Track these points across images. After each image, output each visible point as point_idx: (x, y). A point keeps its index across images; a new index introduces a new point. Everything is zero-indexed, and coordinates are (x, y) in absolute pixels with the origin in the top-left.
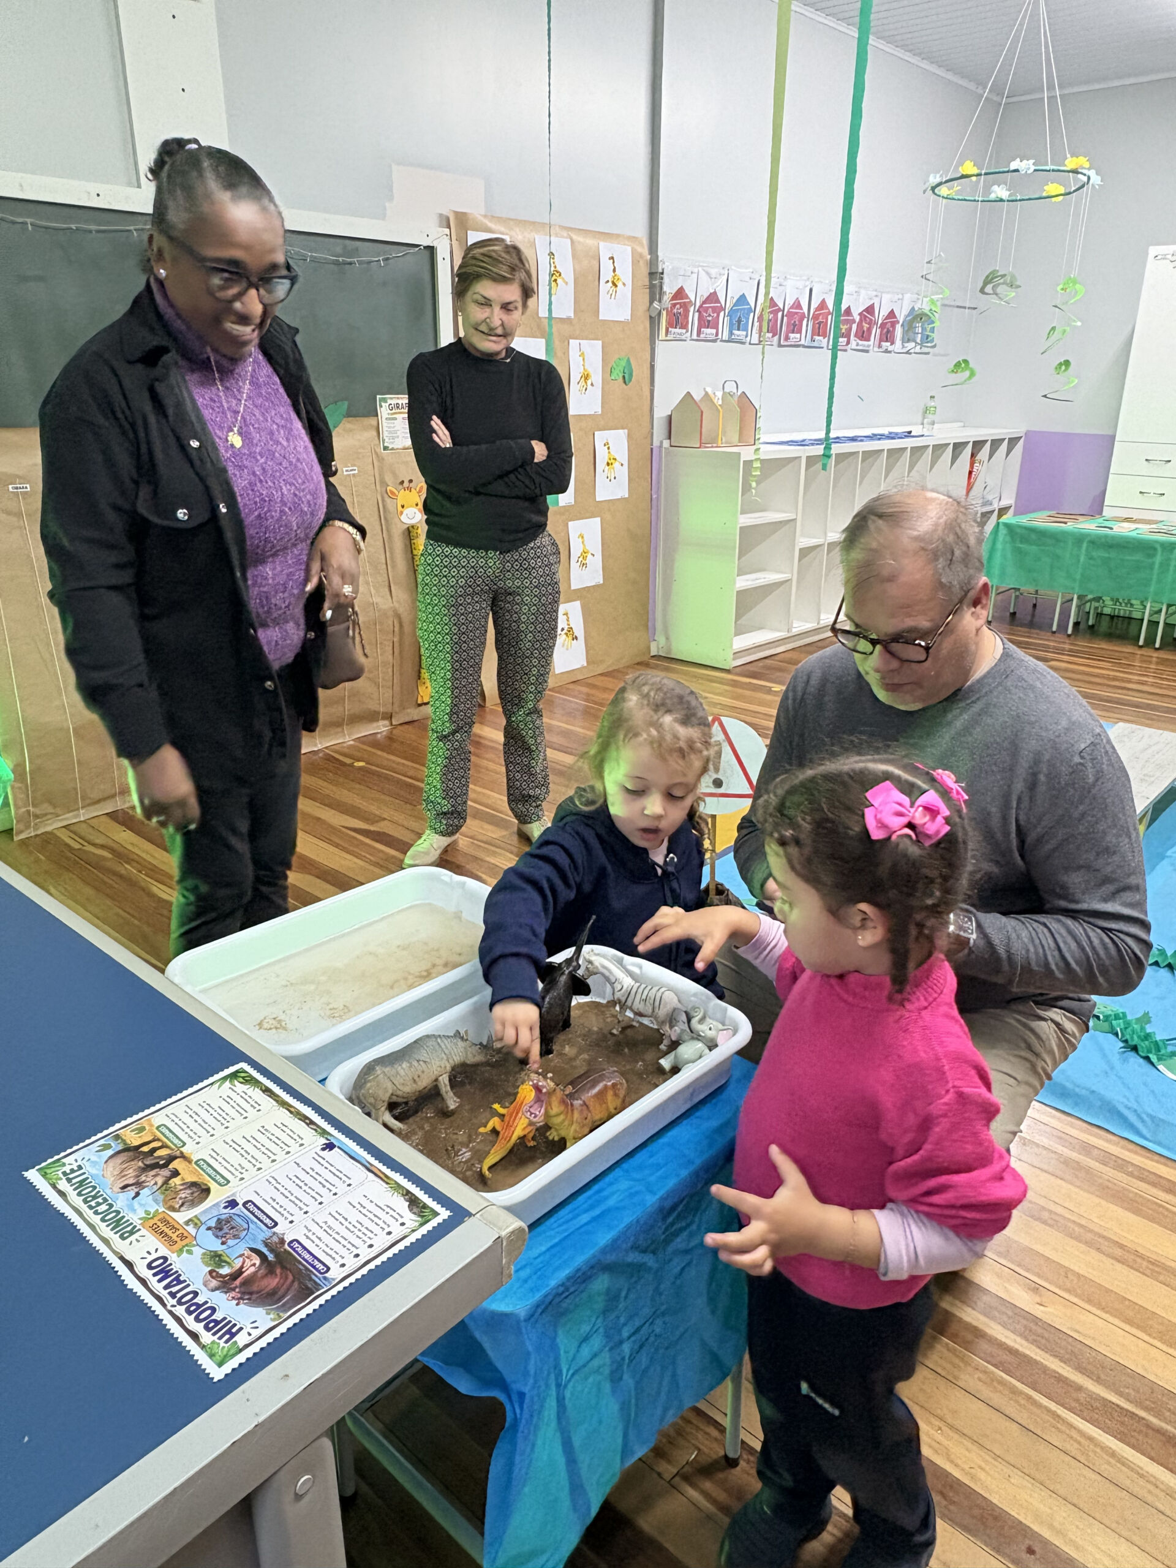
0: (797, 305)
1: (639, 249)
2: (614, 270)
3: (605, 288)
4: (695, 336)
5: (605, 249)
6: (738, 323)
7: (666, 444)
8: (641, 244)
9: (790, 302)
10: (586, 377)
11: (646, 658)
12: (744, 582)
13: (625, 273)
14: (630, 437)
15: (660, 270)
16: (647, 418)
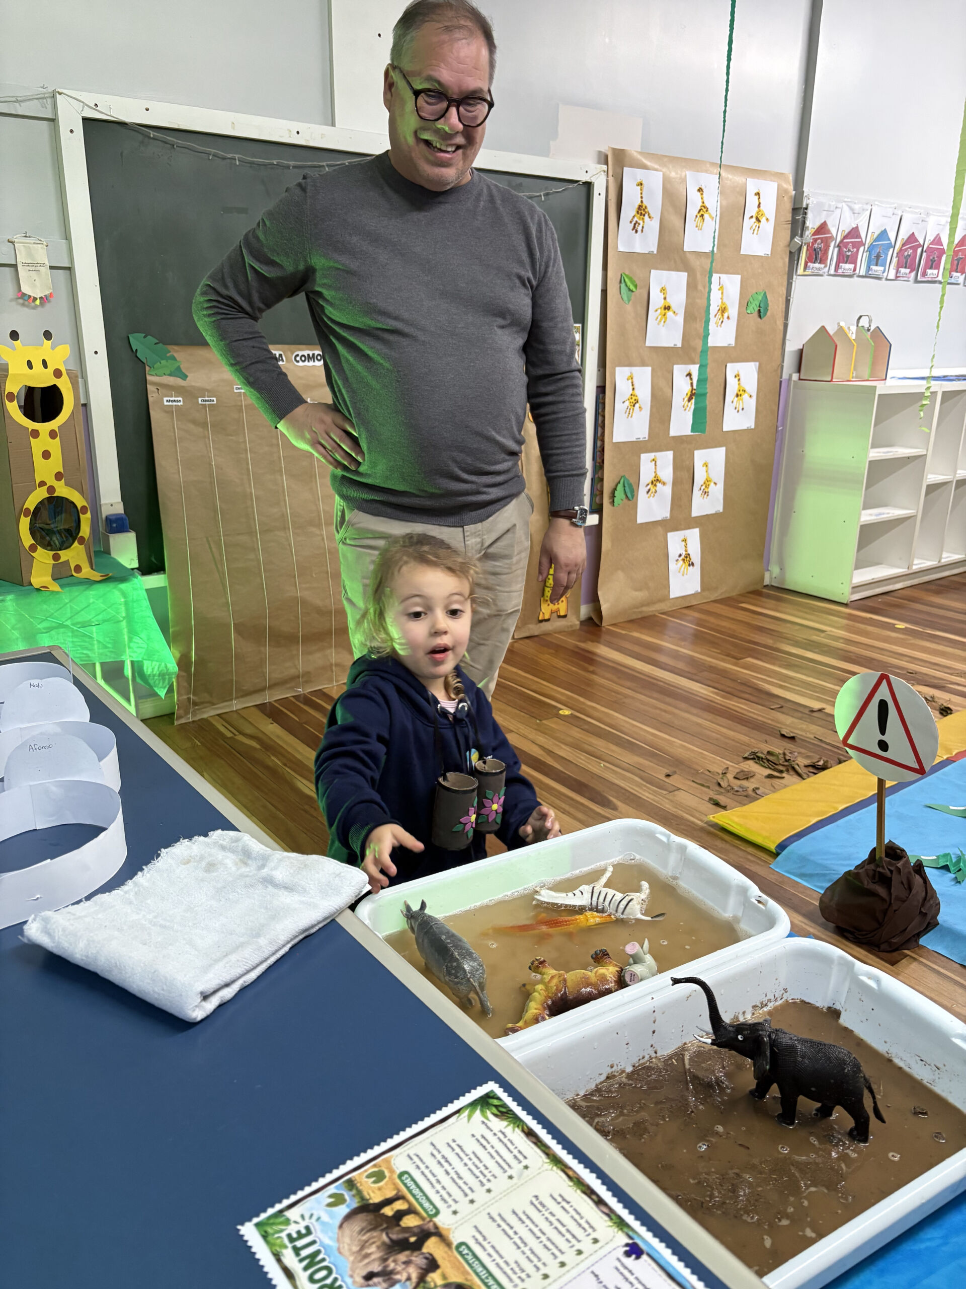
0: (937, 240)
1: (785, 186)
2: (759, 206)
3: (748, 223)
4: (832, 272)
5: (752, 185)
6: (877, 258)
7: (795, 377)
8: (787, 181)
9: (930, 237)
10: (723, 310)
11: (759, 587)
12: (869, 516)
13: (770, 207)
14: (760, 370)
15: (804, 206)
16: (778, 353)
